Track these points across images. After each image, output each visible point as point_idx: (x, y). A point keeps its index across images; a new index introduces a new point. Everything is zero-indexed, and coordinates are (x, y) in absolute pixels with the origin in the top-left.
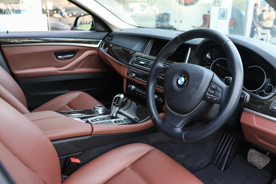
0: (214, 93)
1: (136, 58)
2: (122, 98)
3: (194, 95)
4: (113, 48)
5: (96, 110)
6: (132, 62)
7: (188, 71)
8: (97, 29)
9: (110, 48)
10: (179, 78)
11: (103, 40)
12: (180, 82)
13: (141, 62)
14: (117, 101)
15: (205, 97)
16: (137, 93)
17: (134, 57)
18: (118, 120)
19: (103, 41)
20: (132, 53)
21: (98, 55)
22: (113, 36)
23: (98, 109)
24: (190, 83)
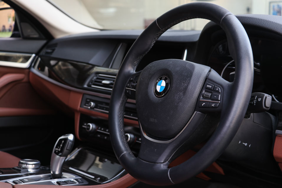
0: (211, 95)
1: (96, 76)
2: (70, 141)
3: (181, 104)
4: (57, 67)
5: (24, 166)
6: (89, 83)
7: (170, 69)
8: (25, 34)
9: (51, 67)
10: (157, 83)
11: (37, 54)
12: (159, 89)
13: (104, 82)
14: (61, 145)
15: (198, 106)
16: (99, 136)
17: (93, 75)
18: (63, 180)
19: (37, 57)
20: (88, 68)
21: (29, 82)
22: (56, 45)
23: (27, 164)
24: (174, 85)
